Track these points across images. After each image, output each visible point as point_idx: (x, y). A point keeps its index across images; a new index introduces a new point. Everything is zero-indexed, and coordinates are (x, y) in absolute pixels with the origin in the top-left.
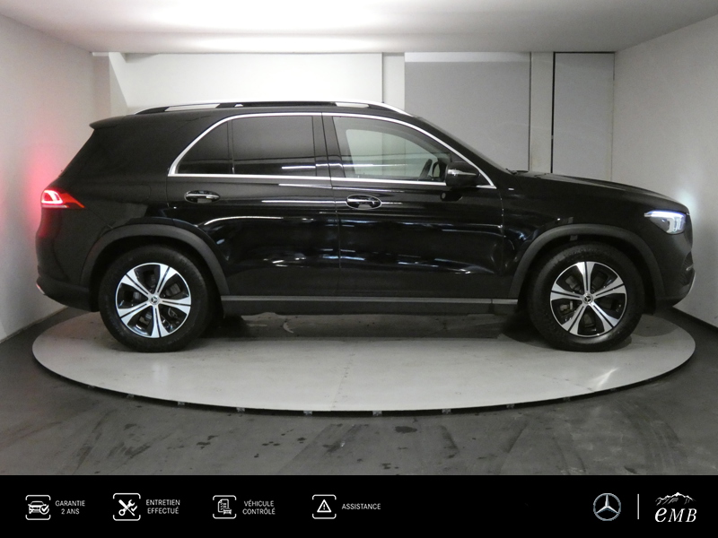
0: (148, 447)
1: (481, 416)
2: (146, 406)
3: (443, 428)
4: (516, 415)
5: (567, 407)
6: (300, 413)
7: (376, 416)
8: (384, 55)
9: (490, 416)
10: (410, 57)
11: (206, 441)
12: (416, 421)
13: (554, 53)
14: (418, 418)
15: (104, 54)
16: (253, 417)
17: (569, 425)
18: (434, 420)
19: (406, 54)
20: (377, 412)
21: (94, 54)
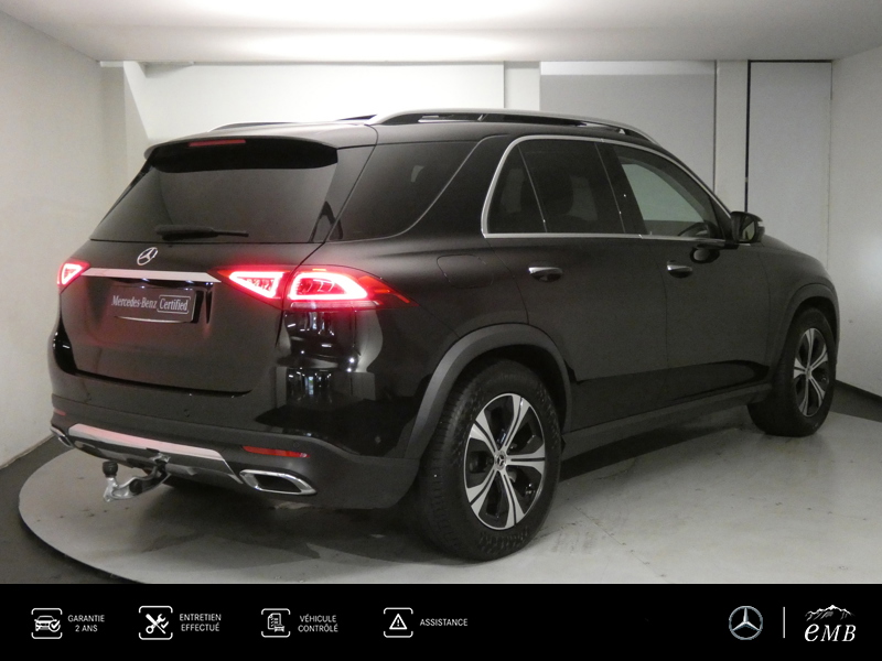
10: (548, 68)
13: (750, 62)
15: (116, 64)
19: (543, 64)
21: (102, 64)
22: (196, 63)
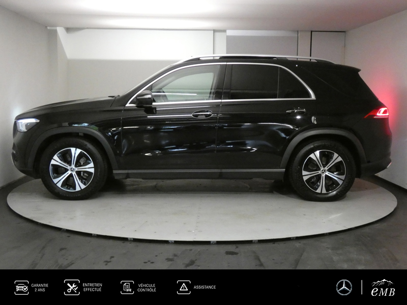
0: (73, 263)
1: (276, 245)
2: (72, 236)
3: (254, 252)
4: (297, 244)
5: (327, 239)
6: (166, 242)
7: (212, 244)
8: (215, 31)
9: (282, 244)
10: (230, 33)
11: (109, 260)
12: (237, 247)
13: (312, 32)
14: (238, 245)
15: (54, 28)
16: (138, 244)
17: (330, 251)
18: (248, 247)
19: (227, 31)
20: (213, 242)
21: (48, 28)
22: (87, 28)
